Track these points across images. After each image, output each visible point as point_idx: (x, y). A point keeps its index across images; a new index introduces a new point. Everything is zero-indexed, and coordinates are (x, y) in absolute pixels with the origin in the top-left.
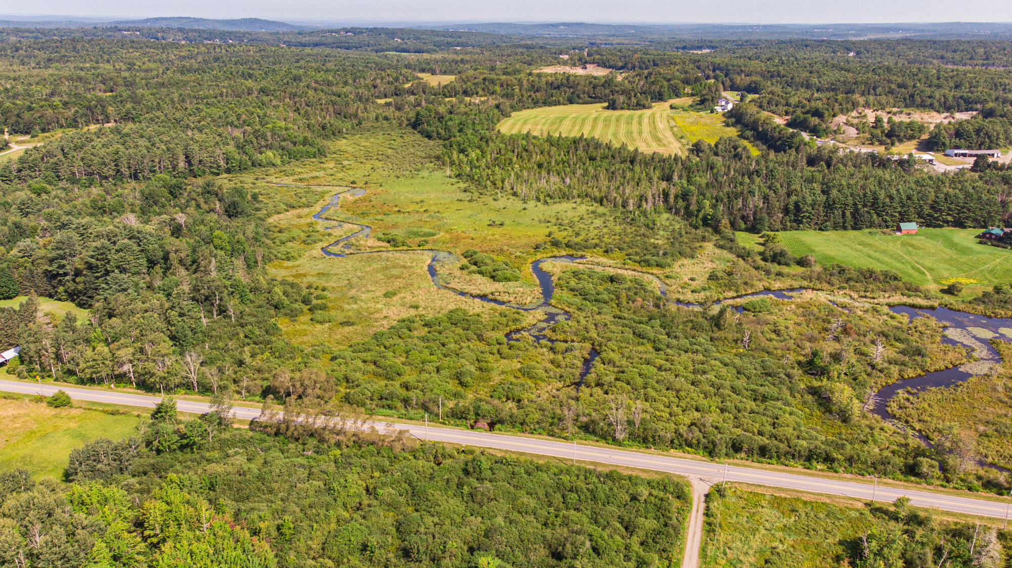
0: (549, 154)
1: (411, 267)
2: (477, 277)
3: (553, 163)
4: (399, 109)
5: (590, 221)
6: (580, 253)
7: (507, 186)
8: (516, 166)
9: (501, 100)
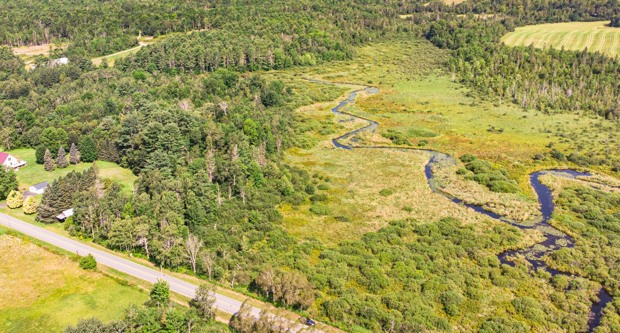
0: (551, 65)
1: (409, 166)
2: (473, 183)
3: (555, 75)
4: (417, 22)
5: (594, 134)
6: (583, 169)
7: (508, 93)
8: (518, 75)
9: (507, 17)
